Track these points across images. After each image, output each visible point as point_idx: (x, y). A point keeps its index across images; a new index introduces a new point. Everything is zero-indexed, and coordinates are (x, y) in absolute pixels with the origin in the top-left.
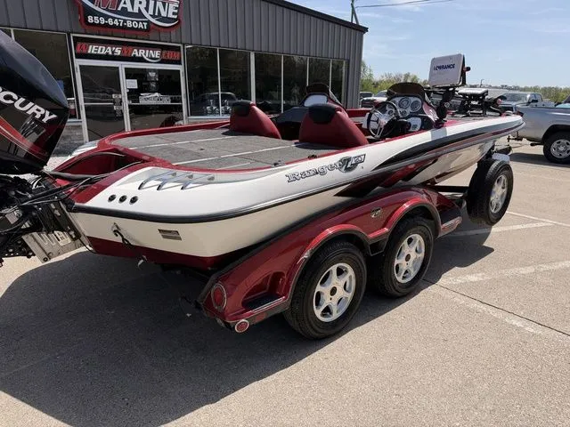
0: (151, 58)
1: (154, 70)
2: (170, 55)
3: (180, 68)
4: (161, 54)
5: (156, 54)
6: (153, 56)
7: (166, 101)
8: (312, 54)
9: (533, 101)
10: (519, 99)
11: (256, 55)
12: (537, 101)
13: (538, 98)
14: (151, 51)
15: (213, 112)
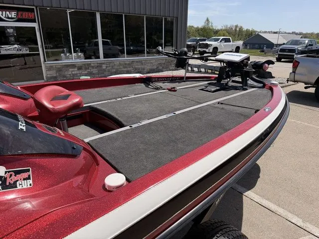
0: (8, 18)
1: (12, 27)
2: (25, 15)
3: (35, 25)
4: (17, 14)
5: (13, 14)
6: (10, 16)
7: (25, 51)
8: (147, 14)
9: (310, 45)
10: (301, 43)
11: (100, 14)
12: (312, 45)
13: (313, 43)
14: (8, 13)
15: (67, 58)
